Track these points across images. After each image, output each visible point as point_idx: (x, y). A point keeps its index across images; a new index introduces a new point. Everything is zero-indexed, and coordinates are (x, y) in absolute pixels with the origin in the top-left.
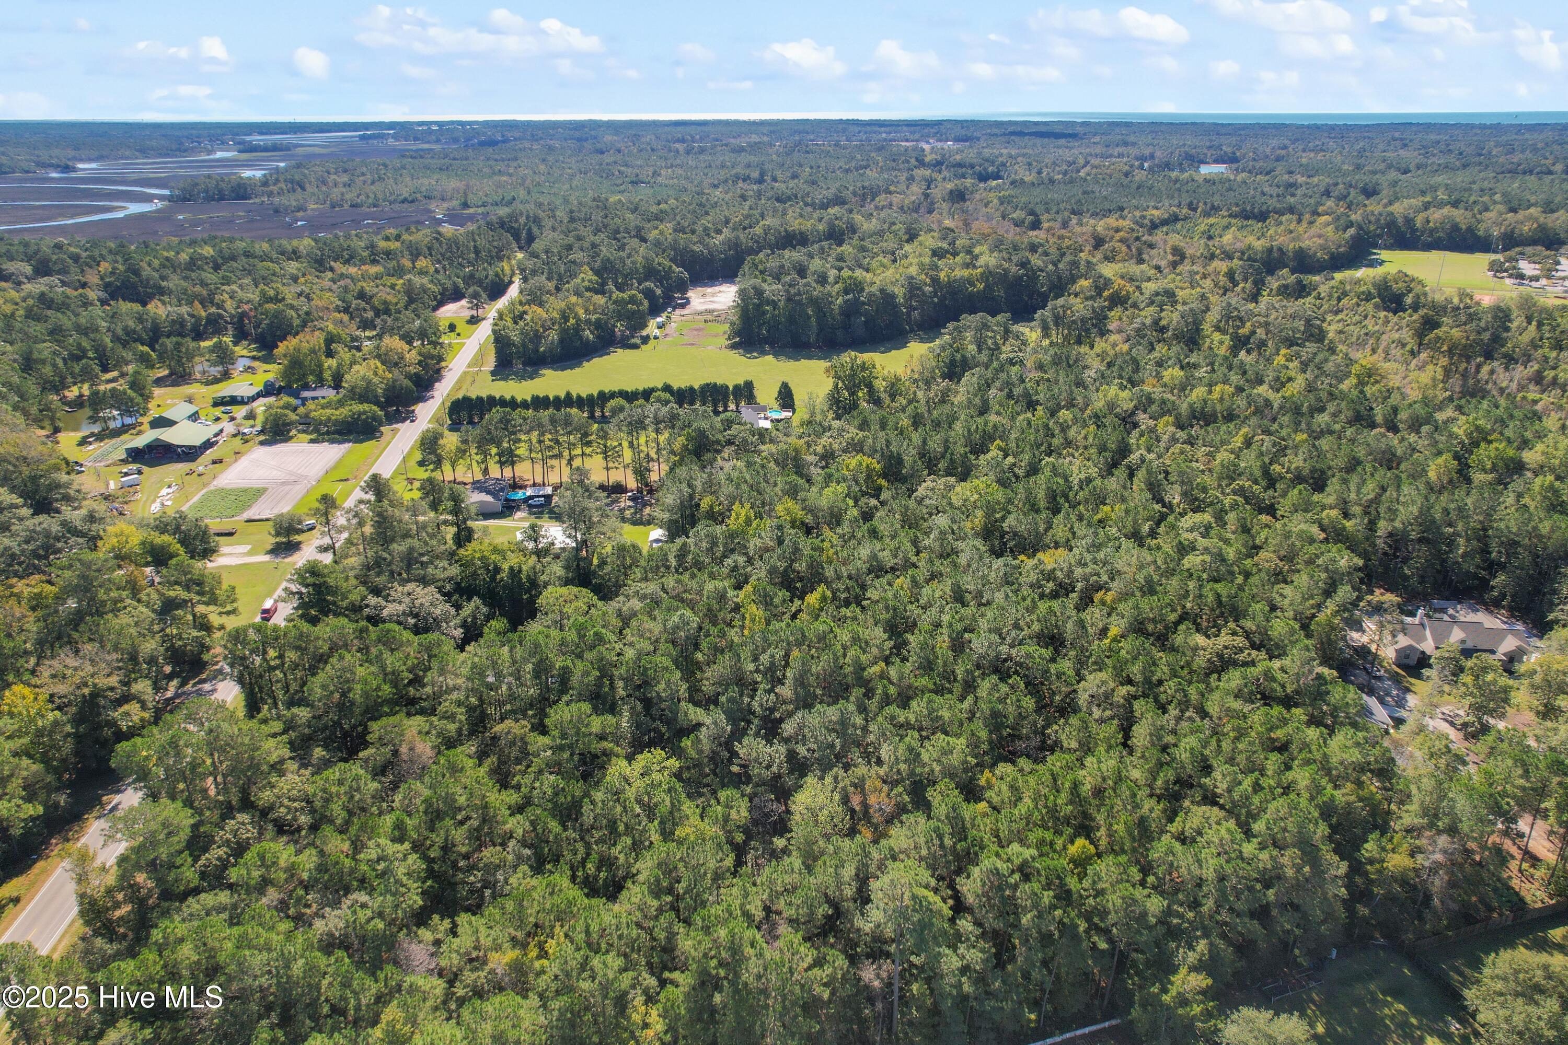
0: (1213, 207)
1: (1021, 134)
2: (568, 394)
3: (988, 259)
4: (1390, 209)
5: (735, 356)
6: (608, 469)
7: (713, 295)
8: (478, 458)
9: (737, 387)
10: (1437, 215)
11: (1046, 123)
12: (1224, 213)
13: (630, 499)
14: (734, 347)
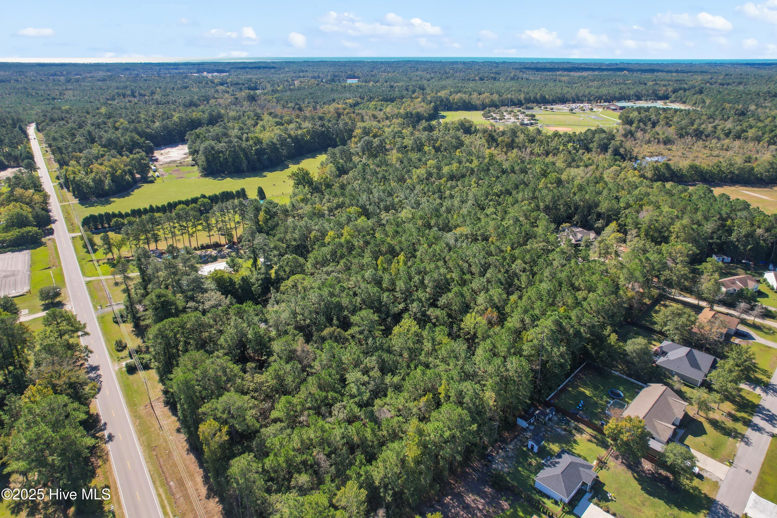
0: (371, 98)
1: (259, 68)
2: (151, 206)
3: (307, 125)
4: (439, 94)
5: (209, 181)
6: (210, 236)
7: (167, 153)
8: (135, 242)
9: (238, 192)
10: (457, 97)
11: (255, 63)
12: (376, 99)
13: (228, 248)
14: (206, 176)
